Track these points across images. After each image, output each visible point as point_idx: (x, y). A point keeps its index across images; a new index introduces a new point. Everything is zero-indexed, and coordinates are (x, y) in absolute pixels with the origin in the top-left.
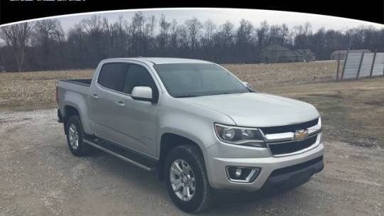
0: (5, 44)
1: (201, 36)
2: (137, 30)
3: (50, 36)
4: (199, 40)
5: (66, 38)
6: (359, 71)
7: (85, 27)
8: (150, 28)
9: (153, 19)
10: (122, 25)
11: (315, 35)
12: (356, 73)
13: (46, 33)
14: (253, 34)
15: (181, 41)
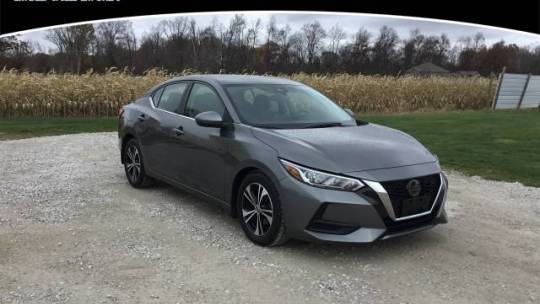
0: (59, 51)
1: (322, 48)
2: (233, 37)
3: (117, 42)
4: (319, 54)
5: (139, 45)
6: (521, 100)
7: (165, 30)
8: (252, 36)
9: (258, 24)
10: (216, 29)
11: (490, 50)
12: (518, 101)
13: (112, 38)
14: (398, 47)
15: (295, 55)
